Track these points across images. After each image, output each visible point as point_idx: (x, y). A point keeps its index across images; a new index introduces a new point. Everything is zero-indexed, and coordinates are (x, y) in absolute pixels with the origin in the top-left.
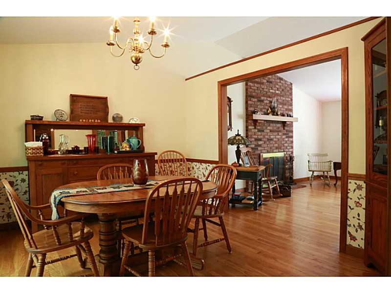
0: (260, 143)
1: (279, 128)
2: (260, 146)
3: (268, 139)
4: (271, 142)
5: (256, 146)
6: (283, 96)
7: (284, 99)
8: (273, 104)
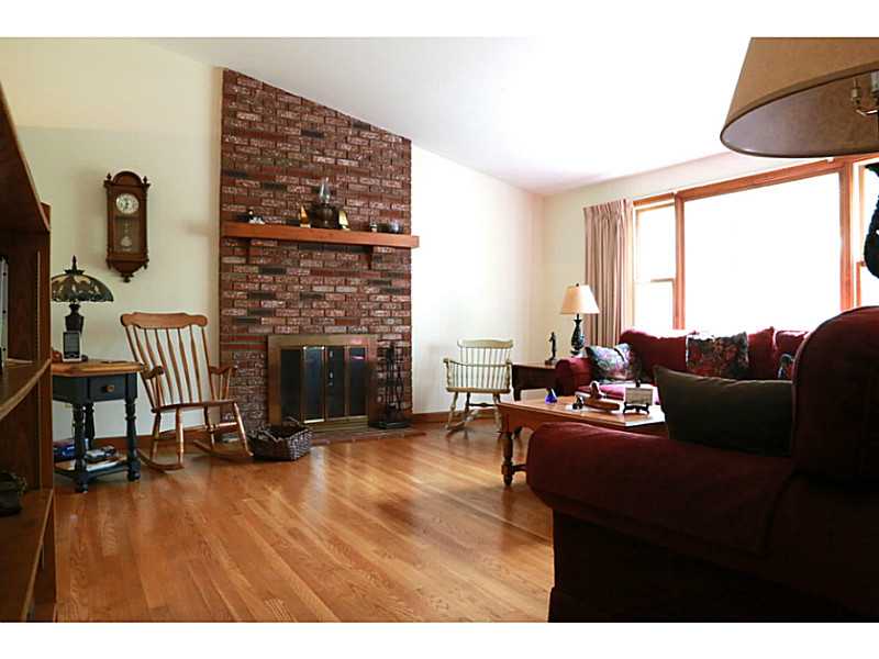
0: (269, 304)
1: (348, 264)
2: (271, 313)
3: (303, 297)
4: (315, 305)
5: (250, 312)
6: (369, 175)
7: (373, 181)
8: (322, 194)
